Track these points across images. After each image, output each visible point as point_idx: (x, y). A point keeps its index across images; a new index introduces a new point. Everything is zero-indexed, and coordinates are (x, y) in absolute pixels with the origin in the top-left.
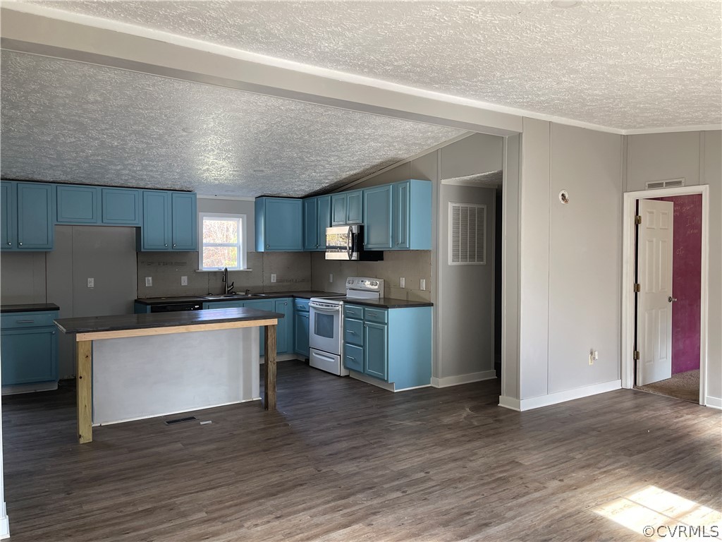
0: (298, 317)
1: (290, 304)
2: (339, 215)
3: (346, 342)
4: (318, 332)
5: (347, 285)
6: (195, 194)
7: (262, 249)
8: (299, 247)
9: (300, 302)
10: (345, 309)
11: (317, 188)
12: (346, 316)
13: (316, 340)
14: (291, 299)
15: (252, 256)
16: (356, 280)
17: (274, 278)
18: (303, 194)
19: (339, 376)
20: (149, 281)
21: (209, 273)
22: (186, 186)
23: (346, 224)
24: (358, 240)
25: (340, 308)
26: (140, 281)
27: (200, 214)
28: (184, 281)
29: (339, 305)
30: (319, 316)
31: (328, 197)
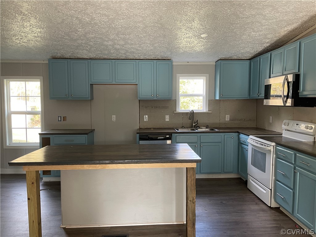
2: (277, 68)
3: (276, 180)
4: (254, 164)
5: (283, 126)
6: (172, 62)
14: (237, 134)
16: (292, 123)
17: (228, 118)
19: (270, 207)
20: (146, 118)
21: (183, 114)
23: (283, 75)
25: (271, 149)
26: (141, 118)
27: (178, 75)
28: (167, 118)
29: (271, 146)
30: (256, 151)
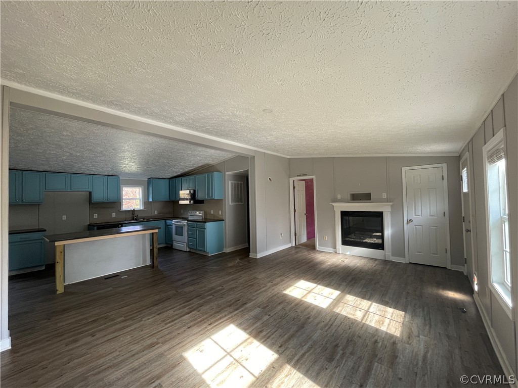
0: (168, 229)
1: (164, 223)
2: (185, 185)
3: (188, 237)
4: (176, 234)
5: (189, 214)
6: (119, 177)
7: (151, 200)
8: (168, 199)
9: (168, 222)
10: (188, 224)
11: (175, 175)
12: (189, 226)
13: (175, 237)
14: (164, 221)
15: (146, 203)
16: (193, 212)
17: (156, 212)
18: (169, 177)
19: (186, 252)
21: (126, 211)
22: (114, 173)
23: (188, 189)
24: (193, 196)
25: (186, 224)
26: (91, 216)
27: (122, 186)
28: (114, 215)
29: (185, 222)
30: (177, 227)
31: (180, 178)
